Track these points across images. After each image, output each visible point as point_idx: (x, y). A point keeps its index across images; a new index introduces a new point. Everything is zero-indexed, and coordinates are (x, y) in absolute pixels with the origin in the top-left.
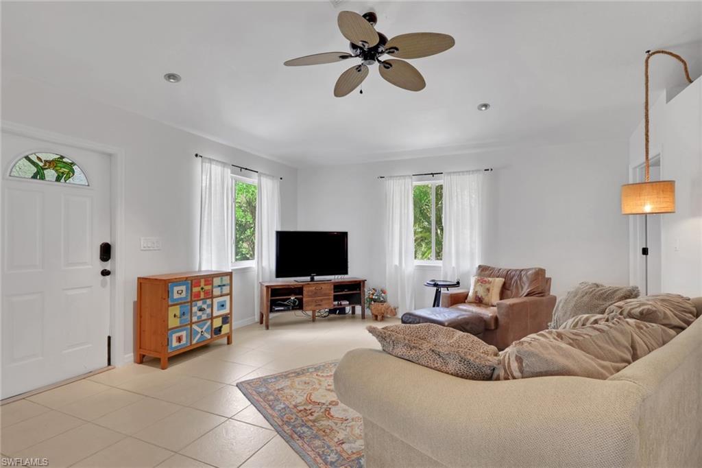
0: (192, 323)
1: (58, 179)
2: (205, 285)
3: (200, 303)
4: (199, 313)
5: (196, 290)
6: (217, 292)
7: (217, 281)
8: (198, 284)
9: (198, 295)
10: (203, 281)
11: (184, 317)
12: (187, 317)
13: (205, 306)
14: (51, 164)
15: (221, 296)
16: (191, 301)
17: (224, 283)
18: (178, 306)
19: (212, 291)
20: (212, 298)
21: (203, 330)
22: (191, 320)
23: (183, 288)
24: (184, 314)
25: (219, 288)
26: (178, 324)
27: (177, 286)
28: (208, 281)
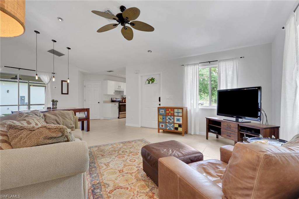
0: (166, 122)
1: (152, 83)
2: (171, 111)
3: (169, 117)
4: (169, 120)
5: (167, 112)
6: (176, 114)
7: (176, 110)
8: (168, 110)
9: (168, 114)
10: (170, 109)
11: (164, 120)
12: (165, 120)
13: (171, 118)
14: (151, 80)
15: (178, 116)
16: (166, 115)
17: (179, 112)
18: (162, 116)
19: (174, 114)
20: (174, 116)
21: (171, 126)
22: (166, 121)
23: (163, 110)
24: (163, 119)
25: (177, 113)
26: (162, 121)
27: (161, 109)
28: (172, 110)
